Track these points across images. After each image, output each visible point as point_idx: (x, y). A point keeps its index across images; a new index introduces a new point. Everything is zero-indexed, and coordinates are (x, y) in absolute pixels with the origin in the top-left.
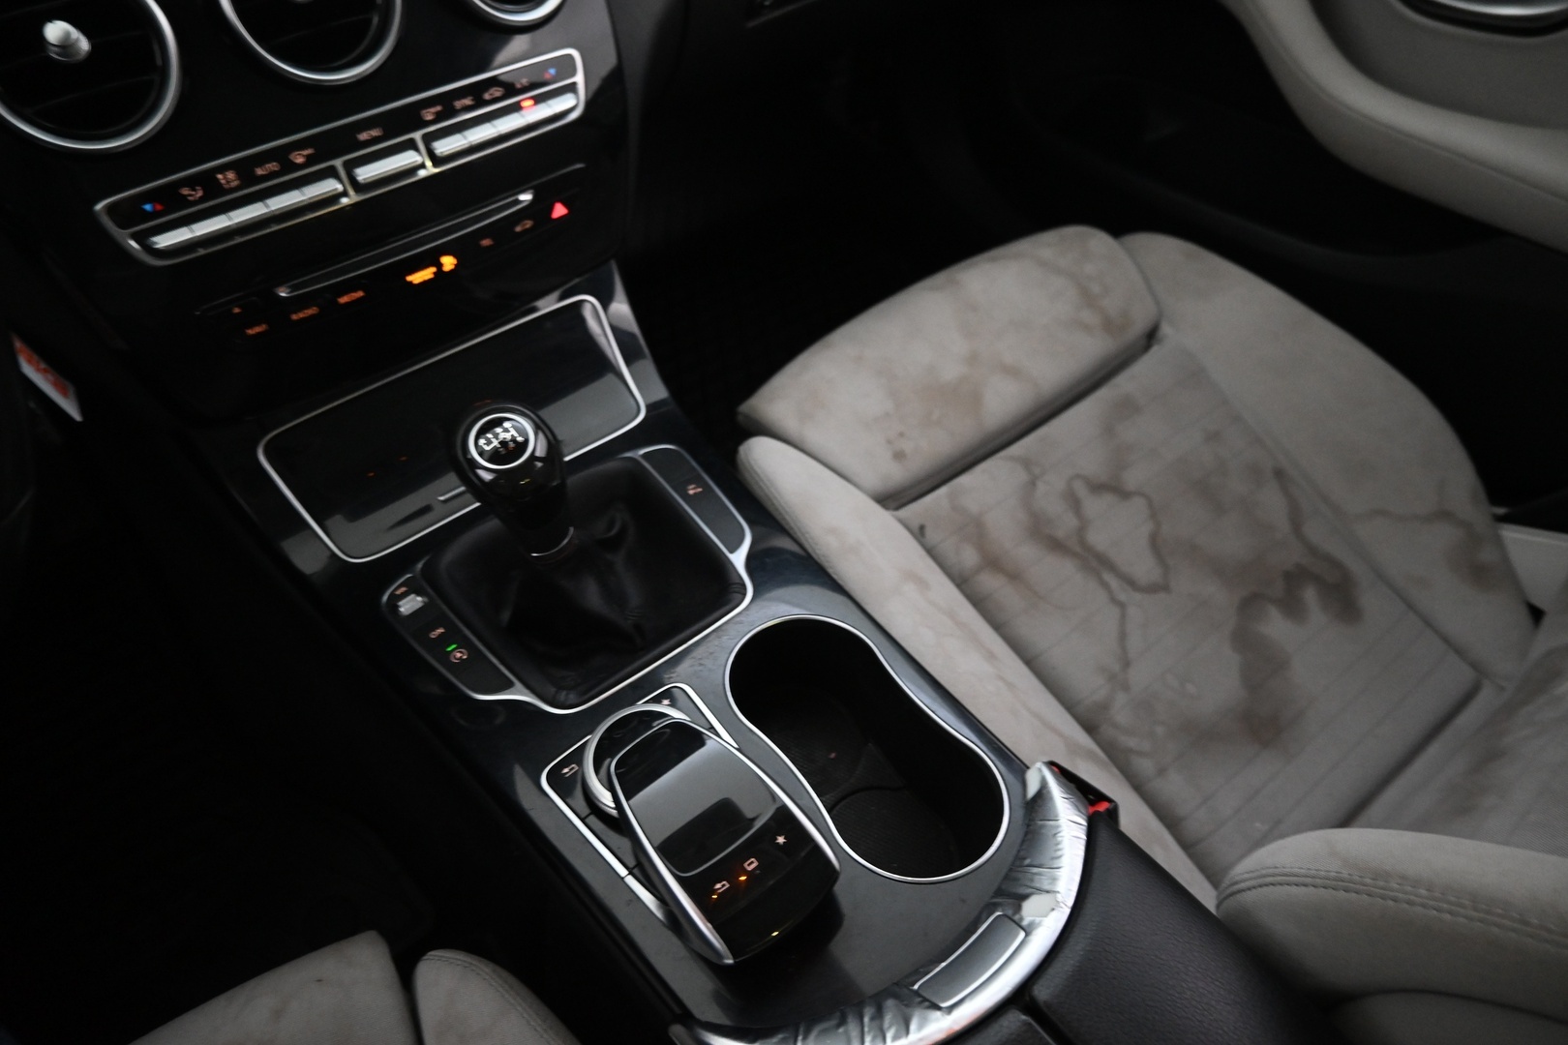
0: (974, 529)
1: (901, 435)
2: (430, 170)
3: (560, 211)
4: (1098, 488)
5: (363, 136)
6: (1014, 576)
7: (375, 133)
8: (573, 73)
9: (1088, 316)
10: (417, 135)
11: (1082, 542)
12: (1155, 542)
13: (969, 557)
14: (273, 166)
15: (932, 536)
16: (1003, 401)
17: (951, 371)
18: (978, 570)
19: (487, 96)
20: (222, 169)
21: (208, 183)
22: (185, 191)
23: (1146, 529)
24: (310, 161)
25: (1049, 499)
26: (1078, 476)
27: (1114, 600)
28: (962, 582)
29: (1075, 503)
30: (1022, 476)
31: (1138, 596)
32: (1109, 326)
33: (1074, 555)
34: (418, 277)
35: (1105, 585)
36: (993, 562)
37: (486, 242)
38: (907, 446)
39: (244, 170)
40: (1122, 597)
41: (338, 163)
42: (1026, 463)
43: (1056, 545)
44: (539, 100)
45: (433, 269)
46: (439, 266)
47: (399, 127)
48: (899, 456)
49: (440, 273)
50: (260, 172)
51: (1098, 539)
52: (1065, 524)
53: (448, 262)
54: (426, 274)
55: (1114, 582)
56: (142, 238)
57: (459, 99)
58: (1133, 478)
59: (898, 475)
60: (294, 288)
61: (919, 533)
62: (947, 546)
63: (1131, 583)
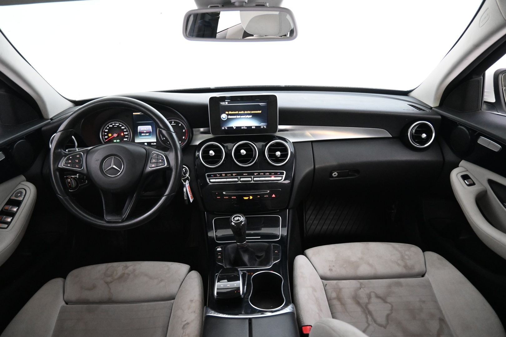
0: (339, 291)
1: (334, 266)
2: (252, 182)
3: (274, 196)
4: (378, 297)
5: (244, 174)
6: (343, 304)
7: (246, 174)
8: (283, 175)
9: (400, 262)
10: (252, 177)
11: (366, 306)
12: (388, 316)
13: (334, 295)
14: (230, 175)
15: (327, 287)
16: (364, 270)
17: (354, 259)
18: (335, 299)
19: (266, 174)
20: (223, 173)
21: (221, 175)
22: (217, 175)
23: (388, 312)
24: (235, 176)
25: (363, 293)
26: (374, 292)
27: (367, 322)
28: (329, 300)
29: (369, 297)
30: (358, 285)
31: (375, 325)
32: (406, 266)
33: (362, 307)
34: (245, 198)
35: (367, 318)
36: (339, 299)
37: (259, 196)
38: (334, 269)
39: (226, 175)
40: (370, 323)
41: (239, 177)
42: (361, 284)
43: (358, 303)
44: (275, 177)
45: (248, 198)
46: (249, 198)
47: (250, 174)
48: (331, 270)
49: (249, 199)
50: (228, 175)
51: (371, 307)
52: (364, 300)
53: (251, 197)
54: (247, 198)
55: (370, 318)
56: (209, 179)
57: (261, 173)
58: (389, 299)
59: (328, 274)
60: (226, 193)
61: (325, 286)
62: (329, 291)
63: (375, 321)
